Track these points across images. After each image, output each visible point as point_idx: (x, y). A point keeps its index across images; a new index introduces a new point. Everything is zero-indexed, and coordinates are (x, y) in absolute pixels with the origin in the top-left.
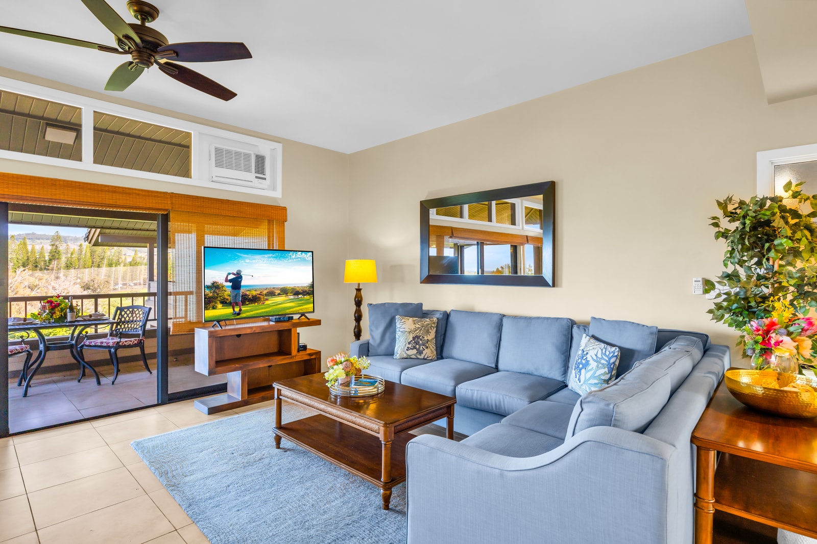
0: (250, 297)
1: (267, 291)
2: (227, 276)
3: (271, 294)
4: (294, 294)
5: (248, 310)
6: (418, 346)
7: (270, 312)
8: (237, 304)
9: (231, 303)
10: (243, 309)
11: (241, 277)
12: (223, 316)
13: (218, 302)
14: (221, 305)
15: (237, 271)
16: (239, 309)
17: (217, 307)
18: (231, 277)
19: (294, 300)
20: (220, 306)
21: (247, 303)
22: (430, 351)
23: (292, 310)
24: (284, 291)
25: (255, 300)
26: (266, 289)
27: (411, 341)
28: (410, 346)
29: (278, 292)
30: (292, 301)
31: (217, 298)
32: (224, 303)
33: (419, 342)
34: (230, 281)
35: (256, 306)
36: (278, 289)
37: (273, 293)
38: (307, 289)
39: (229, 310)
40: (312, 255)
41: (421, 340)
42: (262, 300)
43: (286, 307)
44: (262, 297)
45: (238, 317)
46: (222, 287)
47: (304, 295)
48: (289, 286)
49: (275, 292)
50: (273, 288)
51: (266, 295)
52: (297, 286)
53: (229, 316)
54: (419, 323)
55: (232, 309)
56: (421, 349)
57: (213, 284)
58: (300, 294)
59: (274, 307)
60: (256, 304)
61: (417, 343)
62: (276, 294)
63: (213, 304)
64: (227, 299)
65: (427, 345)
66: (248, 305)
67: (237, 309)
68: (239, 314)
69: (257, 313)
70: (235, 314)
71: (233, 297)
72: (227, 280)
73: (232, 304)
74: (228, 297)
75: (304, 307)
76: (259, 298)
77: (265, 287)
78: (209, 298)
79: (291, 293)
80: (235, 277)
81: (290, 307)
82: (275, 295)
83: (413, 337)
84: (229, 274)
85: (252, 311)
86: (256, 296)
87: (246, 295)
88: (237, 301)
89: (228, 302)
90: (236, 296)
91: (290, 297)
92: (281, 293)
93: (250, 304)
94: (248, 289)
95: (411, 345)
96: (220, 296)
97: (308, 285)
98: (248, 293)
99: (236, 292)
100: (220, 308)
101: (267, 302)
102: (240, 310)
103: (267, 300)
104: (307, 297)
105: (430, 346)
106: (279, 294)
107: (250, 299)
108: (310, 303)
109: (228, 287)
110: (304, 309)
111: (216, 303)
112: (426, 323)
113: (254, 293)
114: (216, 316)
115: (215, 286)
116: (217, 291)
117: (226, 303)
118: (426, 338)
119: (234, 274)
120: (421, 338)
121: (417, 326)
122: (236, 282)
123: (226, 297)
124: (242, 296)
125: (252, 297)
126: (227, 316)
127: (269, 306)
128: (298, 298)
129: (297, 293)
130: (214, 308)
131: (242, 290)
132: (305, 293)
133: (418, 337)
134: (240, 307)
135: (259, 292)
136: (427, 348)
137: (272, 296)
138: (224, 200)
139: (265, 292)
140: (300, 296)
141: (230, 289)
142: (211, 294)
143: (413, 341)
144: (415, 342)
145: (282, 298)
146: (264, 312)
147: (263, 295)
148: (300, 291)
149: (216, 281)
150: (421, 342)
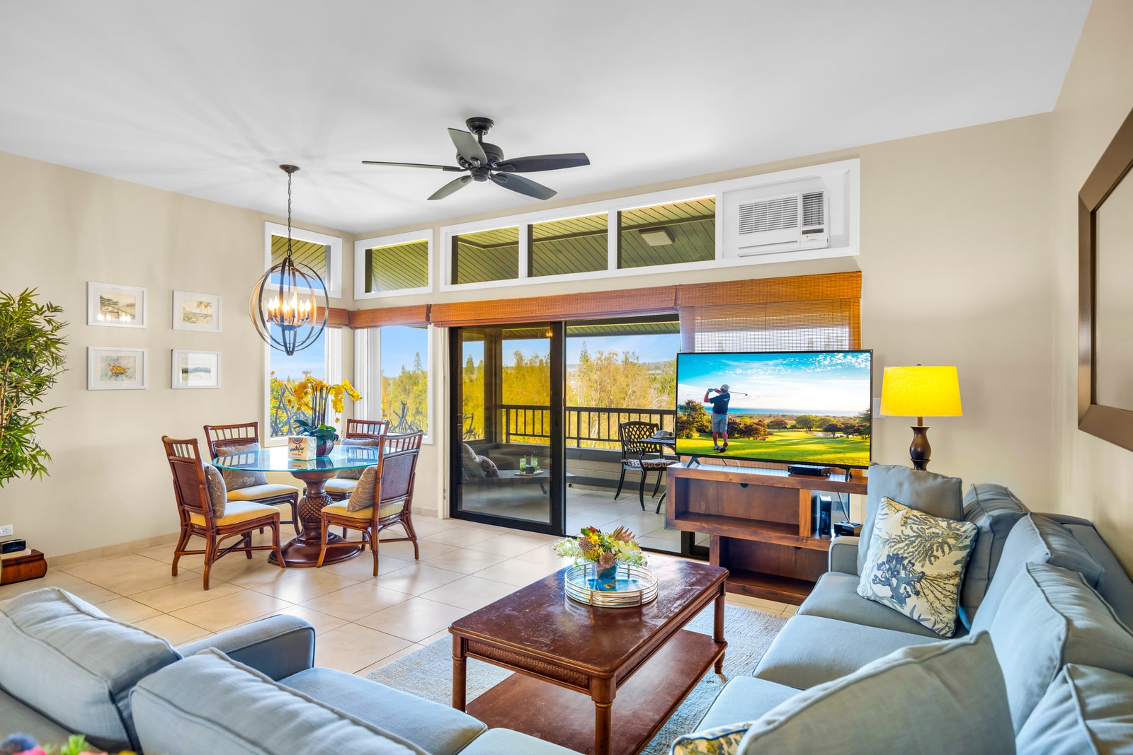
0: (741, 426)
1: (772, 419)
2: (708, 394)
3: (779, 425)
4: (826, 430)
5: (737, 445)
6: (894, 581)
7: (776, 454)
8: (721, 435)
9: (712, 433)
10: (730, 443)
11: (728, 396)
12: (701, 449)
13: (694, 429)
14: (698, 435)
15: (723, 386)
16: (723, 443)
17: (692, 436)
18: (713, 395)
19: (825, 440)
20: (696, 435)
21: (736, 435)
22: (927, 605)
23: (819, 457)
24: (805, 423)
25: (749, 431)
26: (770, 416)
27: (884, 563)
28: (879, 574)
29: (791, 423)
30: (819, 441)
31: (693, 423)
32: (702, 431)
33: (899, 573)
34: (712, 401)
35: (752, 442)
36: (791, 418)
37: (782, 424)
38: (856, 423)
39: (708, 443)
40: (872, 357)
41: (905, 568)
42: (762, 433)
43: (807, 451)
44: (762, 428)
45: (722, 454)
46: (700, 408)
47: (848, 433)
48: (814, 415)
49: (786, 423)
50: (783, 416)
51: (769, 426)
52: (832, 415)
53: (709, 451)
54: (915, 527)
55: (713, 442)
56: (902, 590)
57: (688, 404)
58: (839, 430)
59: (784, 448)
60: (751, 439)
61: (895, 573)
62: (788, 426)
63: (687, 431)
64: (707, 427)
65: (918, 586)
66: (737, 438)
67: (720, 443)
68: (723, 450)
69: (753, 454)
70: (717, 449)
71: (715, 424)
72: (706, 400)
73: (714, 435)
74: (708, 424)
75: (848, 455)
76: (756, 429)
77: (768, 413)
78: (683, 422)
79: (818, 427)
80: (718, 395)
81: (815, 451)
82: (785, 428)
83: (889, 556)
84: (710, 390)
85: (744, 449)
86: (751, 426)
87: (735, 423)
88: (721, 431)
89: (707, 430)
90: (720, 423)
91: (815, 433)
92: (797, 426)
93: (740, 437)
94: (738, 414)
95: (881, 572)
96: (697, 422)
97: (857, 415)
98: (738, 420)
99: (720, 417)
100: (696, 437)
101: (770, 438)
102: (726, 445)
103: (770, 434)
104: (857, 438)
105: (927, 591)
106: (793, 427)
107: (741, 429)
108: (863, 450)
109: (708, 409)
110: (848, 459)
111: (691, 430)
112: (933, 530)
113: (749, 421)
114: (691, 449)
115: (691, 407)
116: (693, 414)
117: (705, 431)
118: (918, 568)
119: (718, 391)
120: (906, 562)
121: (908, 532)
122: (721, 403)
123: (706, 424)
124: (729, 423)
125: (745, 428)
126: (706, 451)
127: (774, 444)
128: (834, 438)
129: (830, 428)
130: (688, 437)
131: (729, 415)
132: (849, 429)
133: (899, 559)
134: (725, 440)
135: (756, 421)
136: (917, 593)
137: (779, 429)
138: (744, 281)
139: (767, 421)
140: (838, 434)
141: (711, 412)
142: (685, 418)
143: (887, 566)
144: (890, 568)
145: (801, 434)
146: (765, 453)
147: (764, 426)
148: (839, 425)
149: (692, 399)
150: (903, 574)
